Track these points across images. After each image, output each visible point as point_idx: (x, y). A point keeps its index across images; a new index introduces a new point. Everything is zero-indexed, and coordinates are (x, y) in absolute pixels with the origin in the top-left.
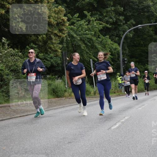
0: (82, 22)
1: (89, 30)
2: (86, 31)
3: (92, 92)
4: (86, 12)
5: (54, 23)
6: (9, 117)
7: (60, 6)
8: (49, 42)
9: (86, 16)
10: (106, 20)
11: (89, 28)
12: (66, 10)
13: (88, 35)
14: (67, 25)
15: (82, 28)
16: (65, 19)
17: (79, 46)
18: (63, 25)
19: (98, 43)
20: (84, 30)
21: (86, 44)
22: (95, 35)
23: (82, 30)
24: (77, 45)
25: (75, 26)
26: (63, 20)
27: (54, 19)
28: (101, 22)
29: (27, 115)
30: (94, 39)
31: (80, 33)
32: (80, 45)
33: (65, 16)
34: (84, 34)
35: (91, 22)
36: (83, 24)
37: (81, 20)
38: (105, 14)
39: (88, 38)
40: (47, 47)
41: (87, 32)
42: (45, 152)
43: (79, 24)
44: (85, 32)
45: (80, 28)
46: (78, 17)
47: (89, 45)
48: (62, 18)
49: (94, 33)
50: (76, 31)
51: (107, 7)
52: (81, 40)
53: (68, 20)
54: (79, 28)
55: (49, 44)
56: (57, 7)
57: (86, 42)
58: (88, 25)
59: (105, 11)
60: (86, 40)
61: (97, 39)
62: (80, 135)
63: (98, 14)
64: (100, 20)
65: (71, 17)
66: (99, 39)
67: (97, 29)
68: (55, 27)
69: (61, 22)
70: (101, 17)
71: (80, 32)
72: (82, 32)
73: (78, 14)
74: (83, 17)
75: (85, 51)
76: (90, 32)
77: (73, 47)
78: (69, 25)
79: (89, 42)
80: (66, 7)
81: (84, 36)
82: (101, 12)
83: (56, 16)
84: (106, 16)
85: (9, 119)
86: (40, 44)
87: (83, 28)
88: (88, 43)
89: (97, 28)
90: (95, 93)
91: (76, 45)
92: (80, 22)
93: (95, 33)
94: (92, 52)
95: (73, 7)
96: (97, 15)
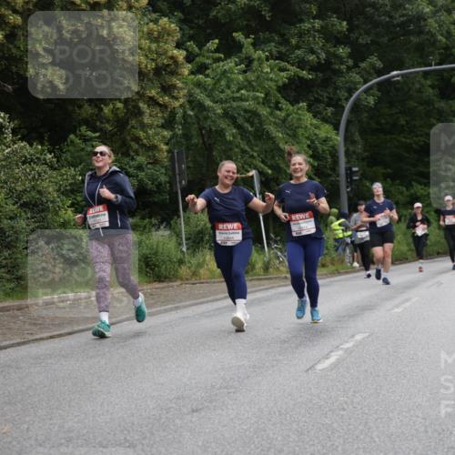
0: (230, 64)
1: (249, 86)
2: (239, 89)
3: (259, 265)
4: (238, 36)
5: (146, 66)
6: (19, 340)
7: (166, 19)
8: (133, 122)
9: (240, 47)
10: (297, 57)
11: (250, 82)
12: (181, 29)
13: (247, 101)
14: (186, 72)
15: (230, 81)
16: (180, 55)
17: (221, 133)
18: (174, 73)
19: (275, 123)
20: (234, 88)
21: (239, 127)
22: (266, 101)
23: (229, 88)
24: (214, 129)
25: (207, 76)
26: (172, 58)
27: (146, 56)
28: (283, 64)
29: (70, 334)
30: (264, 111)
31: (222, 96)
32: (222, 130)
33: (179, 46)
34: (234, 99)
35: (256, 63)
36: (230, 68)
37: (225, 59)
38: (294, 42)
39: (246, 111)
40: (128, 138)
41: (243, 92)
42: (125, 439)
43: (219, 71)
44: (238, 92)
45: (223, 83)
46: (217, 50)
47: (250, 129)
48: (170, 54)
49: (263, 95)
50: (212, 90)
51: (302, 21)
52: (226, 114)
53: (189, 59)
54: (219, 80)
55: (133, 127)
56: (156, 22)
57: (240, 121)
58: (245, 72)
59: (294, 30)
60: (239, 114)
61: (271, 114)
62: (226, 387)
63: (273, 41)
64: (281, 57)
65: (196, 49)
66: (278, 112)
67: (272, 84)
68: (149, 80)
69: (168, 65)
70: (283, 49)
71: (222, 92)
72: (229, 92)
73: (217, 41)
74: (230, 48)
75: (237, 147)
76: (251, 94)
77: (202, 136)
78: (192, 73)
79: (248, 121)
80: (182, 22)
81: (235, 104)
82: (282, 35)
83: (154, 46)
84: (298, 47)
85: (19, 344)
86: (109, 127)
87: (232, 80)
88: (246, 125)
89: (271, 79)
90: (266, 268)
91: (211, 129)
92: (221, 64)
93: (266, 95)
94: (256, 149)
95: (201, 22)
96: (273, 44)
